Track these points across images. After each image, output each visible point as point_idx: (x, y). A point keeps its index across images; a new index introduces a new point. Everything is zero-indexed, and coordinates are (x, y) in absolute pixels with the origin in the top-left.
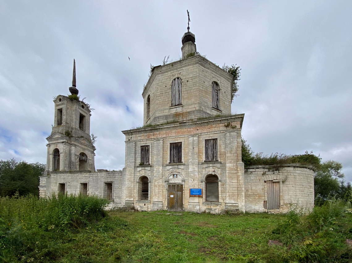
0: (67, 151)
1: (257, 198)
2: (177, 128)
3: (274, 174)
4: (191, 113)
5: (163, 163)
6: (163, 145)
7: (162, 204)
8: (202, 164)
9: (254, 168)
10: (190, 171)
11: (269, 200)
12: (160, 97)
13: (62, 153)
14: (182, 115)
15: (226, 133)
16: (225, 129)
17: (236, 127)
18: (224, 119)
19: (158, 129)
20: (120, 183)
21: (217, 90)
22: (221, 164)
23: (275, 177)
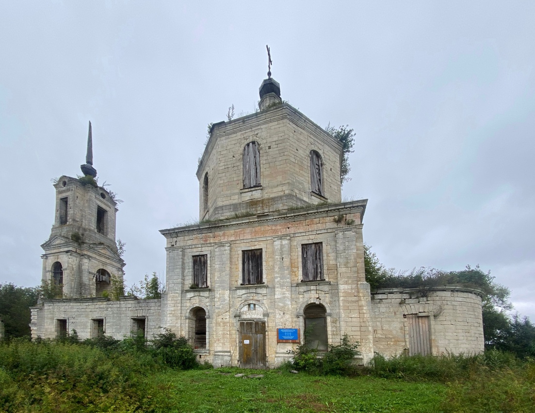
0: (74, 266)
1: (392, 343)
2: (254, 225)
3: (419, 302)
4: (276, 199)
5: (231, 284)
6: (230, 254)
7: (229, 356)
8: (298, 285)
9: (384, 293)
10: (277, 299)
11: (413, 348)
12: (224, 174)
13: (66, 269)
14: (262, 203)
15: (336, 232)
16: (335, 225)
17: (353, 221)
18: (332, 208)
19: (221, 226)
20: (158, 318)
21: (319, 166)
22: (330, 286)
23: (421, 308)
